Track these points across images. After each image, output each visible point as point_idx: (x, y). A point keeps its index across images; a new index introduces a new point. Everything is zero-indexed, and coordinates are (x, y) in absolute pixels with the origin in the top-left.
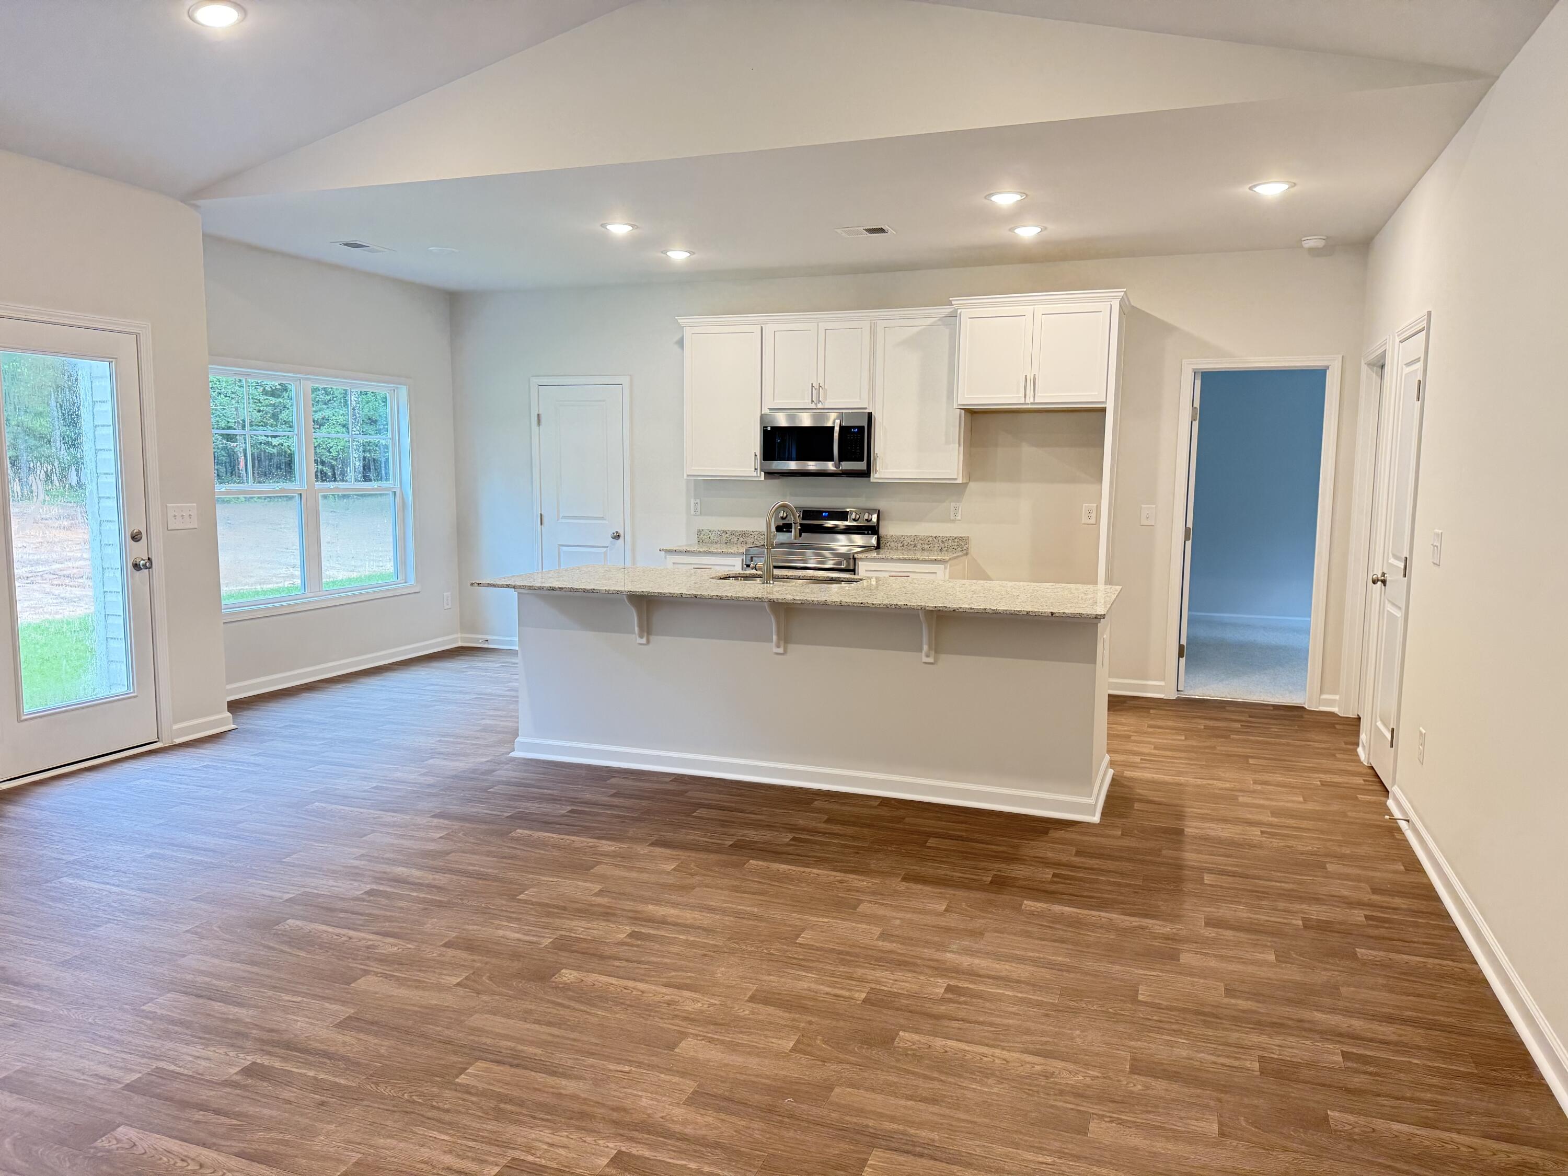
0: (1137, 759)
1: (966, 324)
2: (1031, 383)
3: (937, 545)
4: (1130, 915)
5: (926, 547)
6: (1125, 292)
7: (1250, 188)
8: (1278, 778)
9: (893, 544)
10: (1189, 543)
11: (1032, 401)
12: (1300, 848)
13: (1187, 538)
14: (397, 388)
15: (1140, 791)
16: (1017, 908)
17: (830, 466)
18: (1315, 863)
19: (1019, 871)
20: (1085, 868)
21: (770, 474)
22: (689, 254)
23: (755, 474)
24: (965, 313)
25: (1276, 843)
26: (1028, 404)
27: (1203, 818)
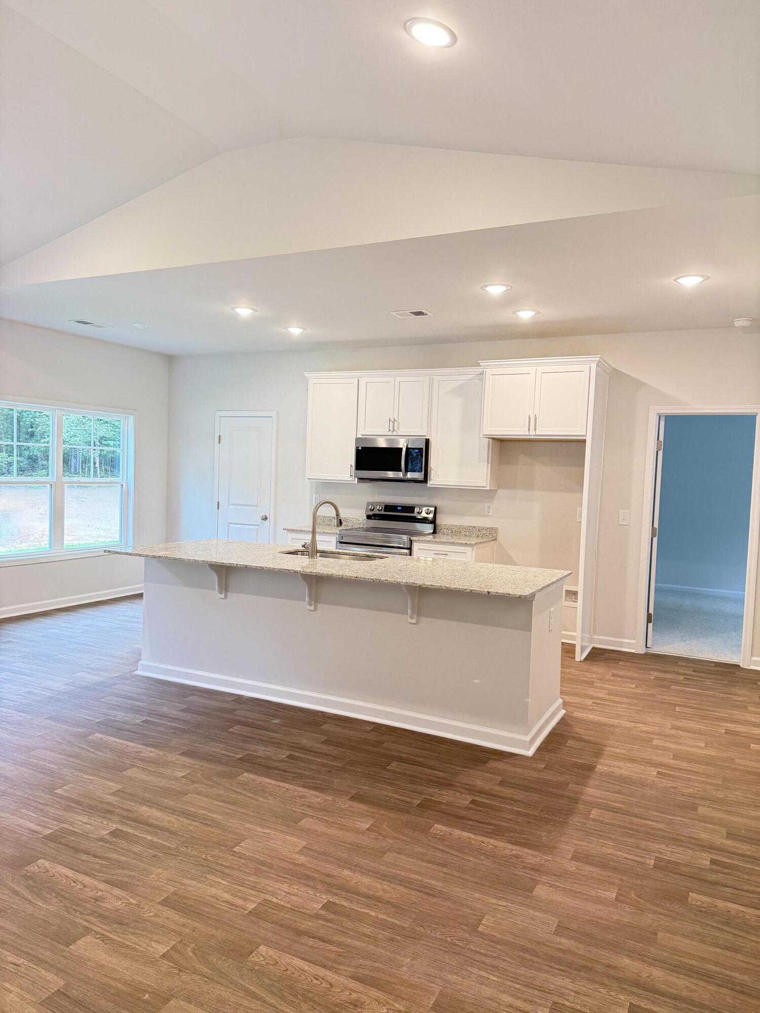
0: (589, 702)
1: (489, 379)
2: (533, 421)
3: (475, 533)
4: (513, 844)
5: (467, 533)
6: (600, 357)
7: (675, 280)
8: (692, 725)
9: (445, 531)
10: (655, 539)
11: (534, 434)
12: (684, 790)
13: (653, 535)
14: (127, 417)
15: (580, 730)
16: (425, 830)
17: (400, 475)
18: (689, 807)
19: (447, 796)
20: (500, 797)
21: (361, 479)
22: (302, 330)
23: (351, 479)
24: (489, 372)
25: (666, 783)
26: (531, 435)
27: (616, 757)
